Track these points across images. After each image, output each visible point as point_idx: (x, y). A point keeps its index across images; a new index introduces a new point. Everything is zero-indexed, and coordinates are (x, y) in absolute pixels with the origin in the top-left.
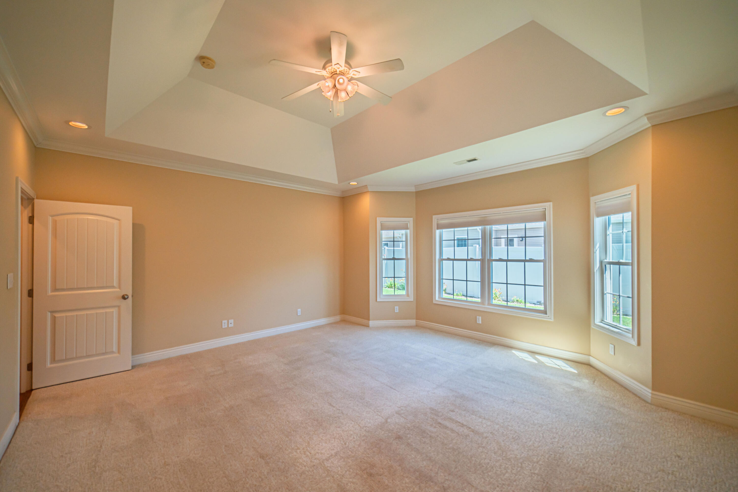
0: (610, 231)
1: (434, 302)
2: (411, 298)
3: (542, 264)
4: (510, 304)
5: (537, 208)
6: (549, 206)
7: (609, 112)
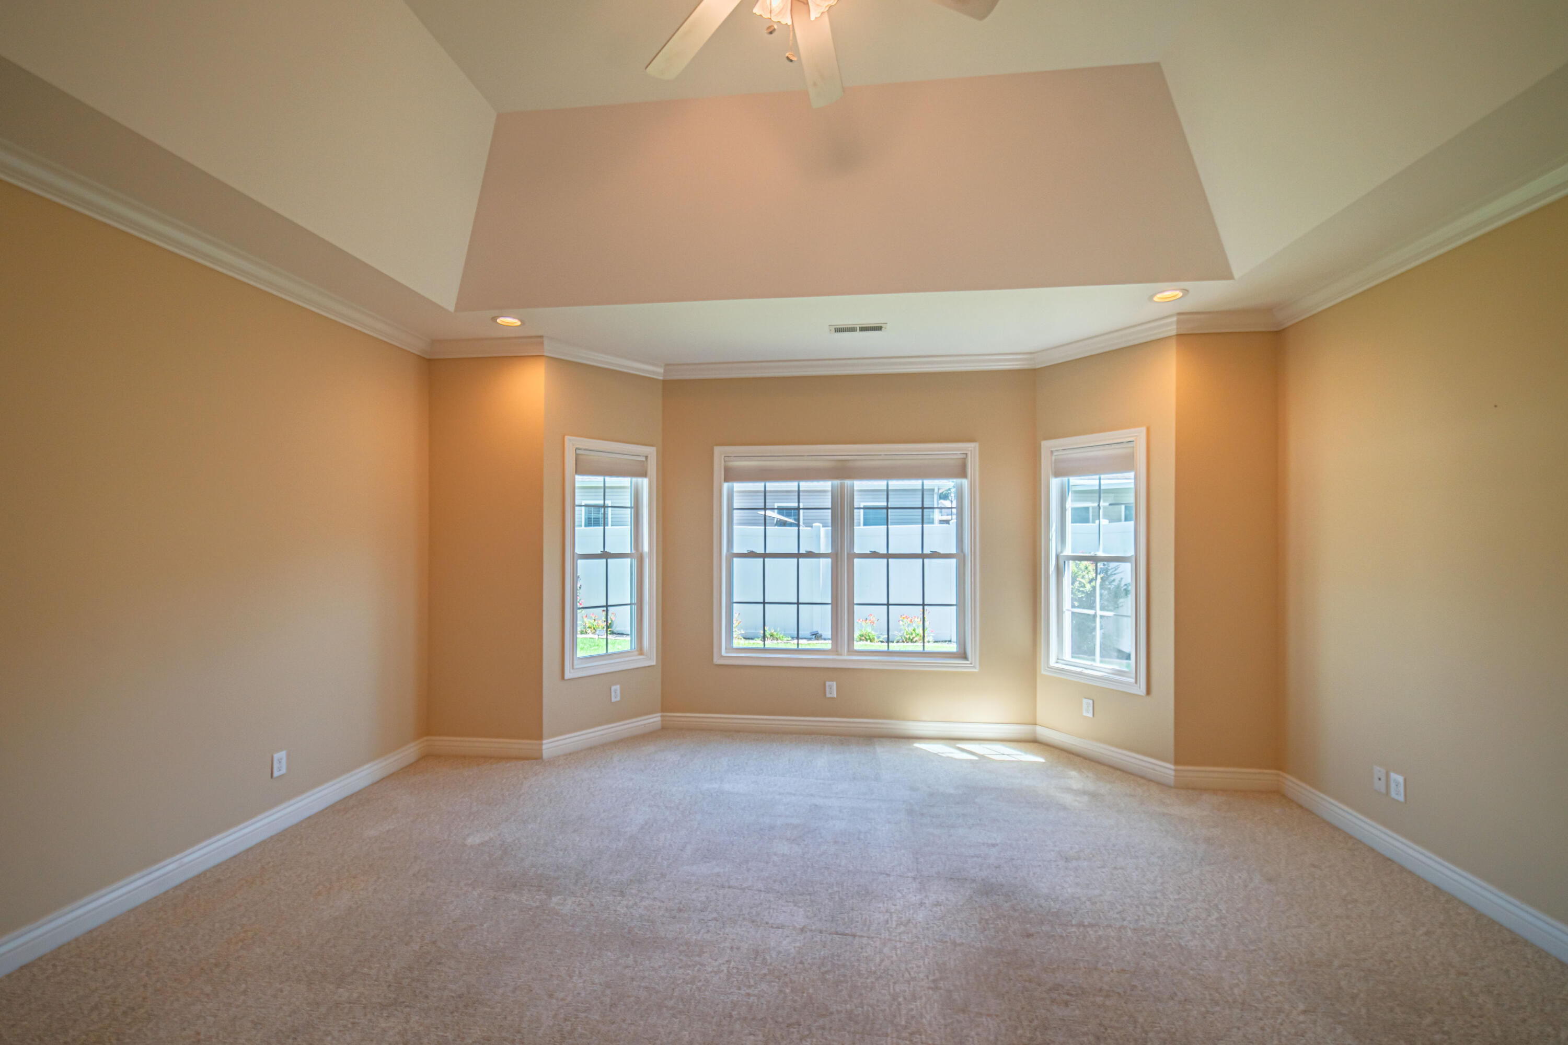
0: (1070, 505)
1: (717, 661)
2: (651, 659)
3: (953, 561)
4: (894, 647)
5: (951, 451)
6: (972, 448)
7: (1159, 296)
